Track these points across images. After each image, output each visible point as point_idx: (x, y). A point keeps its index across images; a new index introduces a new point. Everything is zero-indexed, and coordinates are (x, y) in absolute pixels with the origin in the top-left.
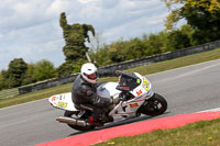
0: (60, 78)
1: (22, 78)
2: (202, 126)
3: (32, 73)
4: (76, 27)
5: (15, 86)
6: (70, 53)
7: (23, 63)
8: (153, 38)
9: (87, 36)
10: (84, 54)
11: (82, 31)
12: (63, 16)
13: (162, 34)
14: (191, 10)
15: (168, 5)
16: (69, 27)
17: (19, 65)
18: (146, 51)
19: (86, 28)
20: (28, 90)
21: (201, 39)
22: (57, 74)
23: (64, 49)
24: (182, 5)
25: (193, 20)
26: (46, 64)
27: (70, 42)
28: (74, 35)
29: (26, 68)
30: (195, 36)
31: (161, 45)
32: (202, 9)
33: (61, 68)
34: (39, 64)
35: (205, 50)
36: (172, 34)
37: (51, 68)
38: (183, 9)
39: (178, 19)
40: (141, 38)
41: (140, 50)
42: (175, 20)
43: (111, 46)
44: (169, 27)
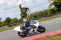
0: (20, 22)
1: (9, 23)
2: (60, 35)
3: (12, 21)
4: (24, 8)
5: (8, 25)
6: (22, 15)
7: (9, 18)
8: (45, 11)
9: (27, 11)
10: (26, 15)
11: (25, 9)
12: (20, 5)
13: (48, 9)
14: (56, 3)
15: (49, 2)
16: (22, 8)
17: (8, 19)
18: (44, 15)
19: (27, 9)
20: (11, 26)
21: (58, 11)
22: (19, 21)
23: (21, 14)
24: (53, 2)
25: (56, 6)
26: (16, 19)
27: (22, 12)
28: (24, 11)
29: (10, 20)
30: (57, 10)
31: (48, 13)
32: (59, 2)
33: (20, 20)
34: (14, 19)
35: (60, 14)
36: (50, 10)
37: (17, 20)
38: (53, 3)
39: (52, 6)
40: (42, 11)
41: (42, 14)
42: (51, 6)
43: (34, 13)
44: (50, 8)
